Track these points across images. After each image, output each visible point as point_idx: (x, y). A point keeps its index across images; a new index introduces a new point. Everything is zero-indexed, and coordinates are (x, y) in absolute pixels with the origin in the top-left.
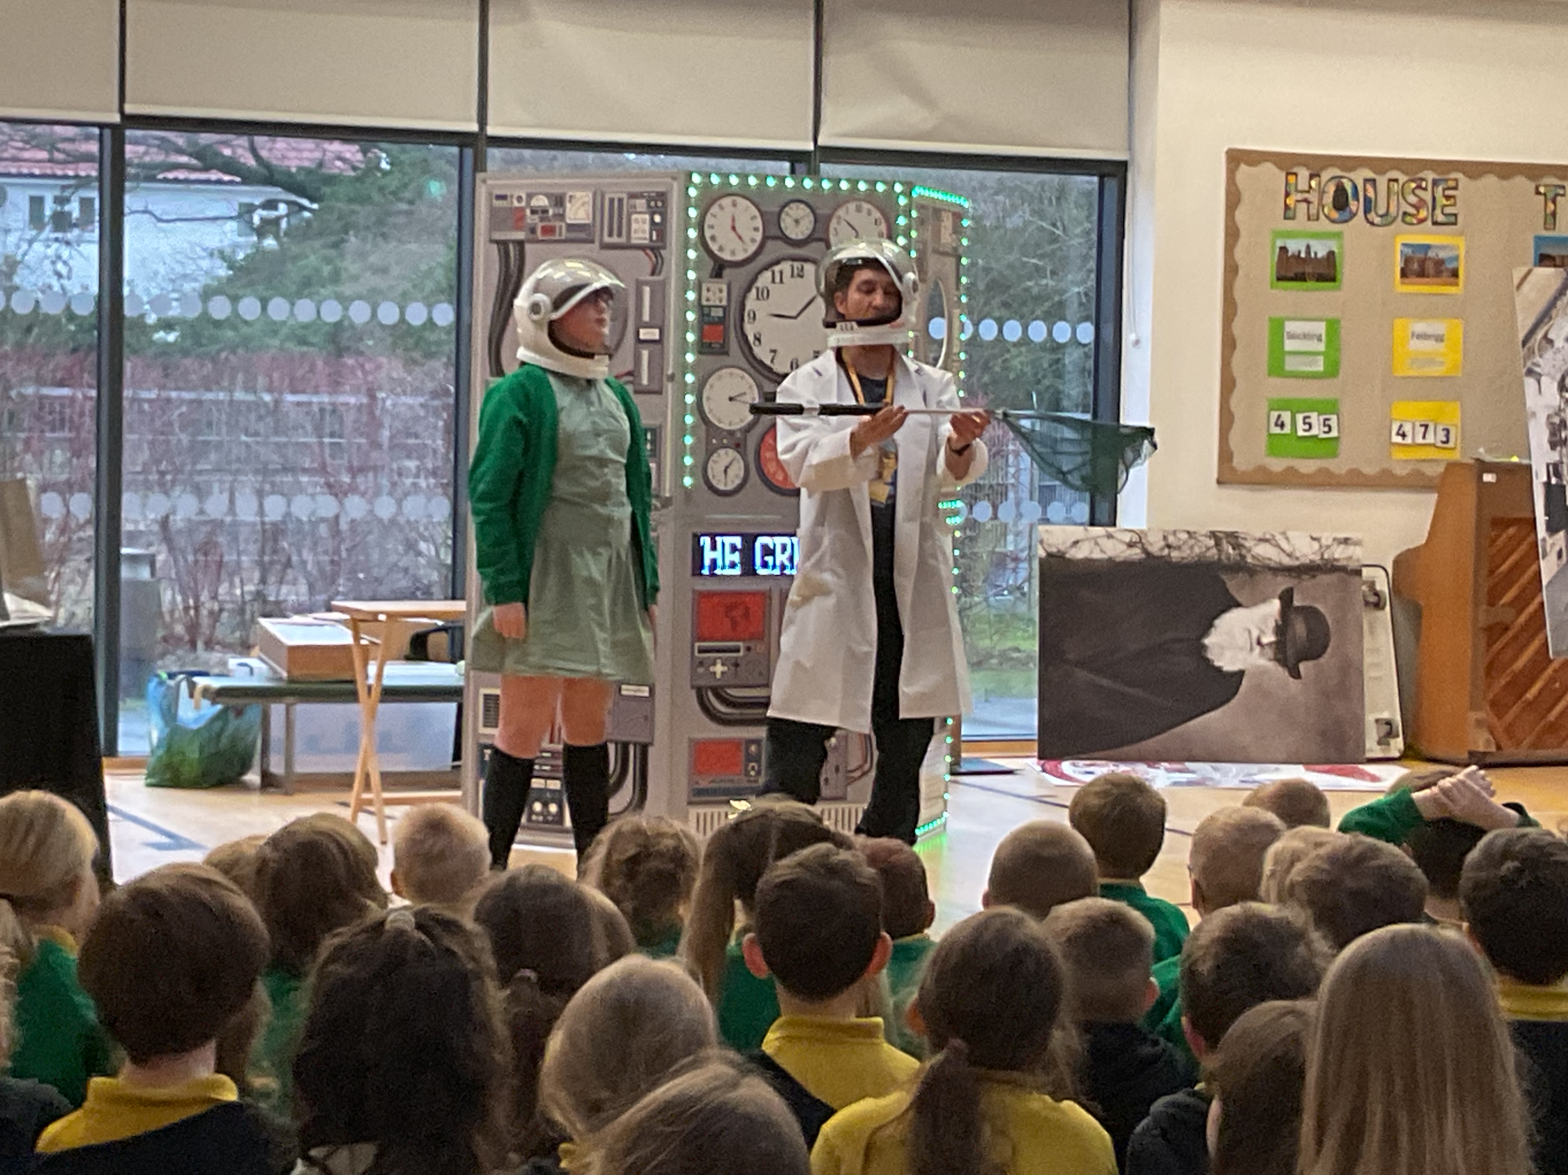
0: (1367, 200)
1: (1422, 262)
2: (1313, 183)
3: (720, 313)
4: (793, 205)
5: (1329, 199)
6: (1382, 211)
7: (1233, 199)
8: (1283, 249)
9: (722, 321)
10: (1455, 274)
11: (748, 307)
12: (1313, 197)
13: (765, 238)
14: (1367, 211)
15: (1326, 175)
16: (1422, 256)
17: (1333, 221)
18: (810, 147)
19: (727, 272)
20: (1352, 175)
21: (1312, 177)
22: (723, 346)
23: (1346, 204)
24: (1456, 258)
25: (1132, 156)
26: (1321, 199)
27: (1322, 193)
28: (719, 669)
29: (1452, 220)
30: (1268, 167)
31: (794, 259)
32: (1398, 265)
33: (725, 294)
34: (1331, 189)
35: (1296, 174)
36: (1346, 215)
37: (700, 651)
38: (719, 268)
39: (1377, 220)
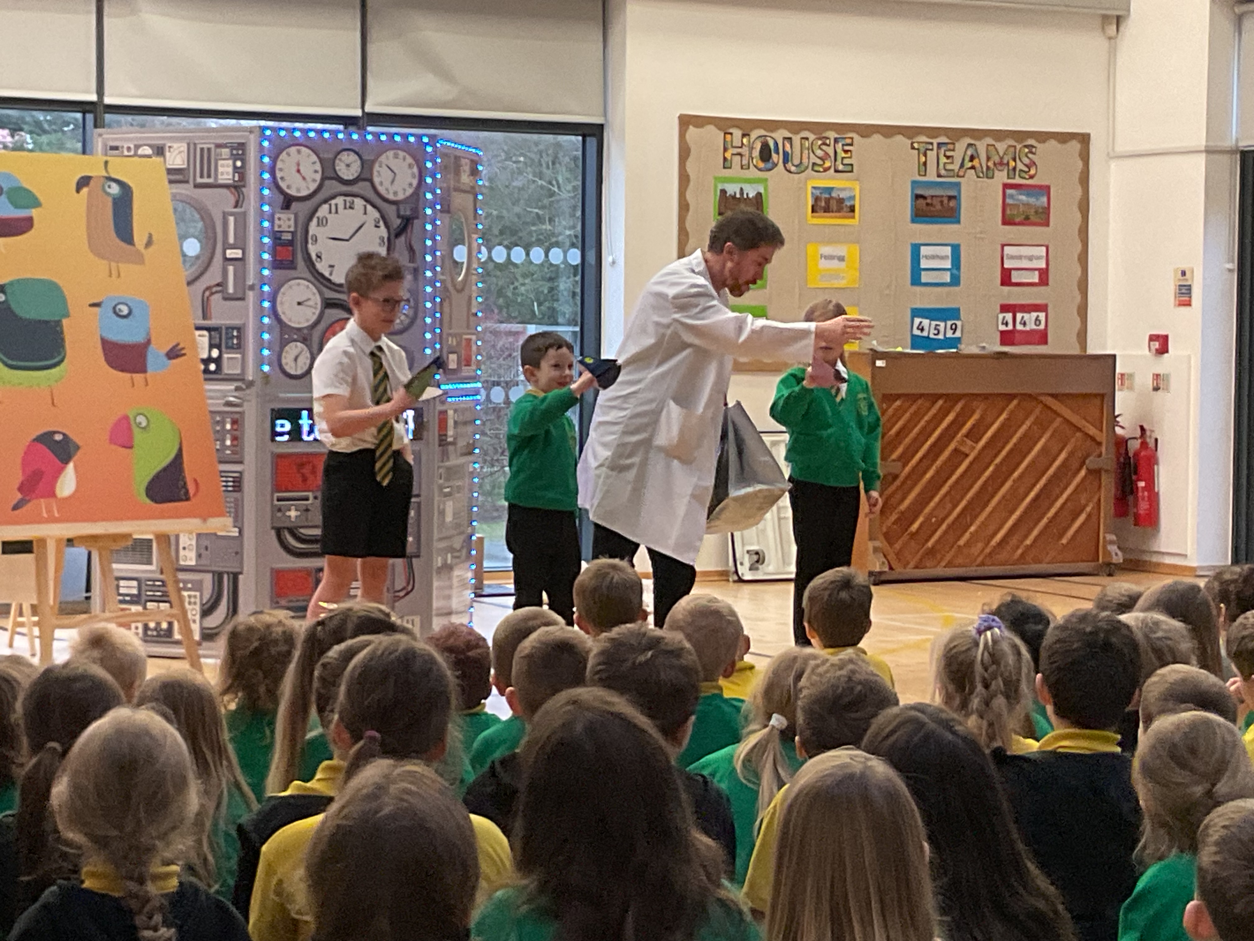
0: (786, 154)
1: (828, 201)
2: (745, 140)
3: (289, 237)
4: (345, 153)
5: (756, 153)
6: (796, 161)
7: (684, 153)
8: (723, 192)
9: (291, 243)
10: (852, 209)
11: (311, 233)
12: (745, 151)
13: (323, 179)
14: (786, 161)
15: (755, 134)
16: (827, 196)
17: (760, 170)
18: (359, 113)
19: (294, 205)
20: (773, 135)
21: (744, 135)
22: (292, 262)
23: (770, 156)
24: (853, 198)
25: (606, 120)
26: (751, 153)
27: (751, 149)
28: (293, 514)
29: (850, 168)
30: (711, 128)
31: (346, 195)
32: (810, 203)
33: (292, 223)
34: (758, 146)
35: (731, 134)
36: (769, 165)
37: (278, 500)
38: (288, 202)
39: (793, 169)
